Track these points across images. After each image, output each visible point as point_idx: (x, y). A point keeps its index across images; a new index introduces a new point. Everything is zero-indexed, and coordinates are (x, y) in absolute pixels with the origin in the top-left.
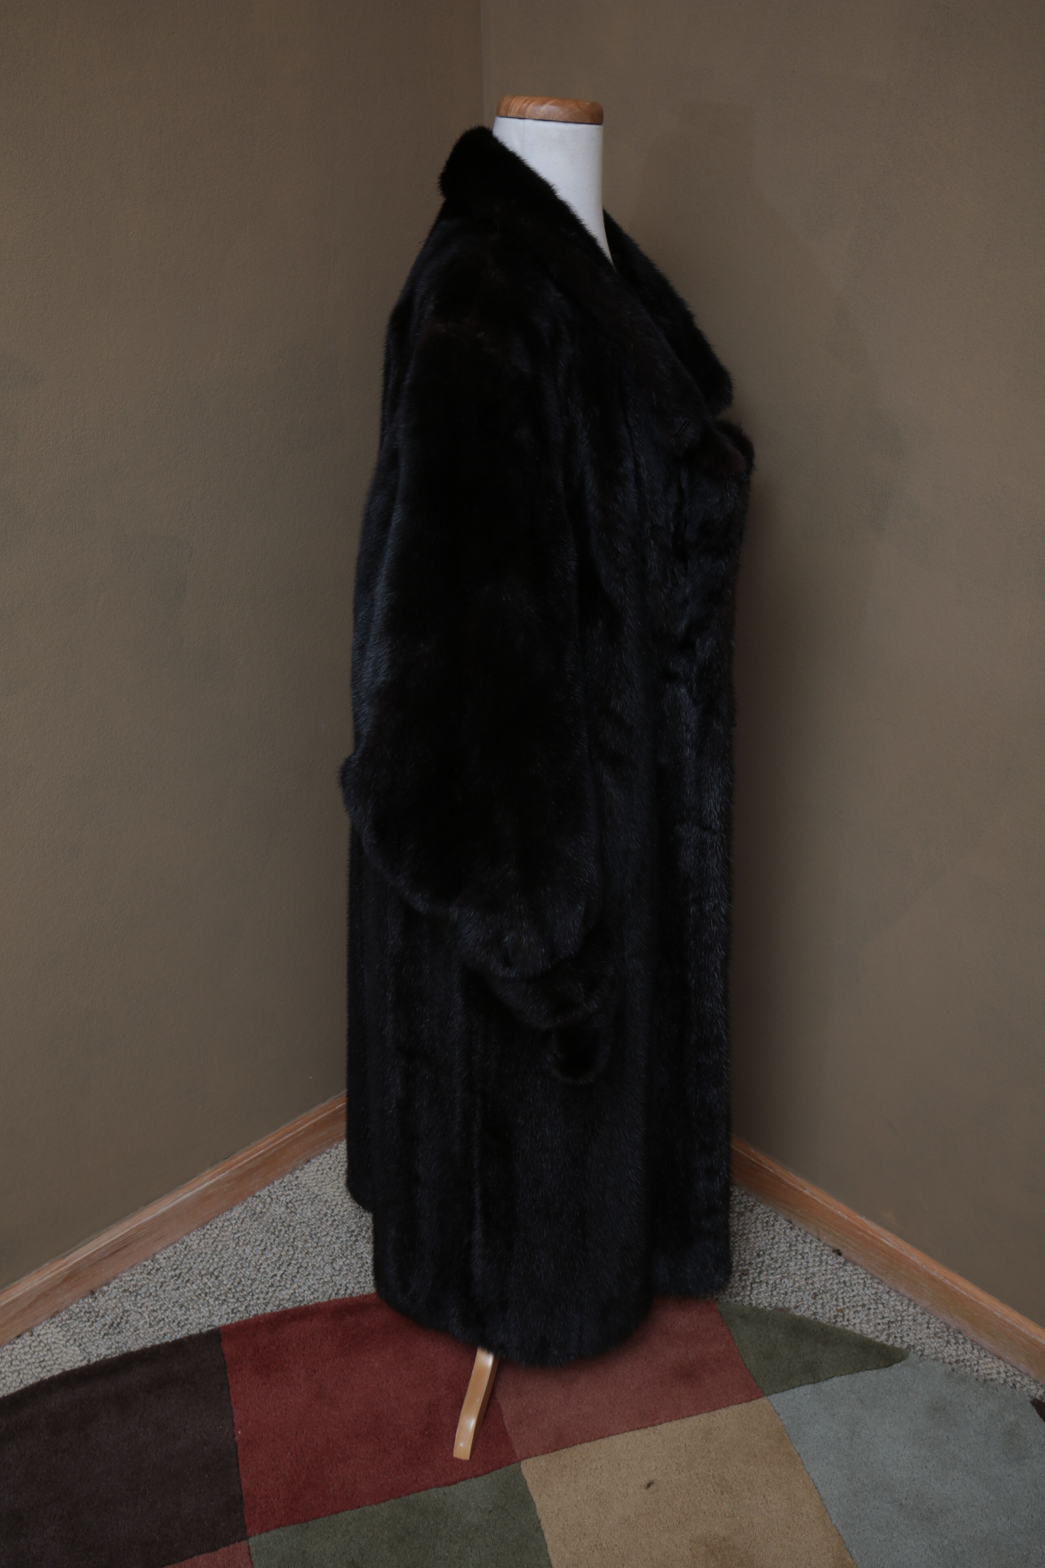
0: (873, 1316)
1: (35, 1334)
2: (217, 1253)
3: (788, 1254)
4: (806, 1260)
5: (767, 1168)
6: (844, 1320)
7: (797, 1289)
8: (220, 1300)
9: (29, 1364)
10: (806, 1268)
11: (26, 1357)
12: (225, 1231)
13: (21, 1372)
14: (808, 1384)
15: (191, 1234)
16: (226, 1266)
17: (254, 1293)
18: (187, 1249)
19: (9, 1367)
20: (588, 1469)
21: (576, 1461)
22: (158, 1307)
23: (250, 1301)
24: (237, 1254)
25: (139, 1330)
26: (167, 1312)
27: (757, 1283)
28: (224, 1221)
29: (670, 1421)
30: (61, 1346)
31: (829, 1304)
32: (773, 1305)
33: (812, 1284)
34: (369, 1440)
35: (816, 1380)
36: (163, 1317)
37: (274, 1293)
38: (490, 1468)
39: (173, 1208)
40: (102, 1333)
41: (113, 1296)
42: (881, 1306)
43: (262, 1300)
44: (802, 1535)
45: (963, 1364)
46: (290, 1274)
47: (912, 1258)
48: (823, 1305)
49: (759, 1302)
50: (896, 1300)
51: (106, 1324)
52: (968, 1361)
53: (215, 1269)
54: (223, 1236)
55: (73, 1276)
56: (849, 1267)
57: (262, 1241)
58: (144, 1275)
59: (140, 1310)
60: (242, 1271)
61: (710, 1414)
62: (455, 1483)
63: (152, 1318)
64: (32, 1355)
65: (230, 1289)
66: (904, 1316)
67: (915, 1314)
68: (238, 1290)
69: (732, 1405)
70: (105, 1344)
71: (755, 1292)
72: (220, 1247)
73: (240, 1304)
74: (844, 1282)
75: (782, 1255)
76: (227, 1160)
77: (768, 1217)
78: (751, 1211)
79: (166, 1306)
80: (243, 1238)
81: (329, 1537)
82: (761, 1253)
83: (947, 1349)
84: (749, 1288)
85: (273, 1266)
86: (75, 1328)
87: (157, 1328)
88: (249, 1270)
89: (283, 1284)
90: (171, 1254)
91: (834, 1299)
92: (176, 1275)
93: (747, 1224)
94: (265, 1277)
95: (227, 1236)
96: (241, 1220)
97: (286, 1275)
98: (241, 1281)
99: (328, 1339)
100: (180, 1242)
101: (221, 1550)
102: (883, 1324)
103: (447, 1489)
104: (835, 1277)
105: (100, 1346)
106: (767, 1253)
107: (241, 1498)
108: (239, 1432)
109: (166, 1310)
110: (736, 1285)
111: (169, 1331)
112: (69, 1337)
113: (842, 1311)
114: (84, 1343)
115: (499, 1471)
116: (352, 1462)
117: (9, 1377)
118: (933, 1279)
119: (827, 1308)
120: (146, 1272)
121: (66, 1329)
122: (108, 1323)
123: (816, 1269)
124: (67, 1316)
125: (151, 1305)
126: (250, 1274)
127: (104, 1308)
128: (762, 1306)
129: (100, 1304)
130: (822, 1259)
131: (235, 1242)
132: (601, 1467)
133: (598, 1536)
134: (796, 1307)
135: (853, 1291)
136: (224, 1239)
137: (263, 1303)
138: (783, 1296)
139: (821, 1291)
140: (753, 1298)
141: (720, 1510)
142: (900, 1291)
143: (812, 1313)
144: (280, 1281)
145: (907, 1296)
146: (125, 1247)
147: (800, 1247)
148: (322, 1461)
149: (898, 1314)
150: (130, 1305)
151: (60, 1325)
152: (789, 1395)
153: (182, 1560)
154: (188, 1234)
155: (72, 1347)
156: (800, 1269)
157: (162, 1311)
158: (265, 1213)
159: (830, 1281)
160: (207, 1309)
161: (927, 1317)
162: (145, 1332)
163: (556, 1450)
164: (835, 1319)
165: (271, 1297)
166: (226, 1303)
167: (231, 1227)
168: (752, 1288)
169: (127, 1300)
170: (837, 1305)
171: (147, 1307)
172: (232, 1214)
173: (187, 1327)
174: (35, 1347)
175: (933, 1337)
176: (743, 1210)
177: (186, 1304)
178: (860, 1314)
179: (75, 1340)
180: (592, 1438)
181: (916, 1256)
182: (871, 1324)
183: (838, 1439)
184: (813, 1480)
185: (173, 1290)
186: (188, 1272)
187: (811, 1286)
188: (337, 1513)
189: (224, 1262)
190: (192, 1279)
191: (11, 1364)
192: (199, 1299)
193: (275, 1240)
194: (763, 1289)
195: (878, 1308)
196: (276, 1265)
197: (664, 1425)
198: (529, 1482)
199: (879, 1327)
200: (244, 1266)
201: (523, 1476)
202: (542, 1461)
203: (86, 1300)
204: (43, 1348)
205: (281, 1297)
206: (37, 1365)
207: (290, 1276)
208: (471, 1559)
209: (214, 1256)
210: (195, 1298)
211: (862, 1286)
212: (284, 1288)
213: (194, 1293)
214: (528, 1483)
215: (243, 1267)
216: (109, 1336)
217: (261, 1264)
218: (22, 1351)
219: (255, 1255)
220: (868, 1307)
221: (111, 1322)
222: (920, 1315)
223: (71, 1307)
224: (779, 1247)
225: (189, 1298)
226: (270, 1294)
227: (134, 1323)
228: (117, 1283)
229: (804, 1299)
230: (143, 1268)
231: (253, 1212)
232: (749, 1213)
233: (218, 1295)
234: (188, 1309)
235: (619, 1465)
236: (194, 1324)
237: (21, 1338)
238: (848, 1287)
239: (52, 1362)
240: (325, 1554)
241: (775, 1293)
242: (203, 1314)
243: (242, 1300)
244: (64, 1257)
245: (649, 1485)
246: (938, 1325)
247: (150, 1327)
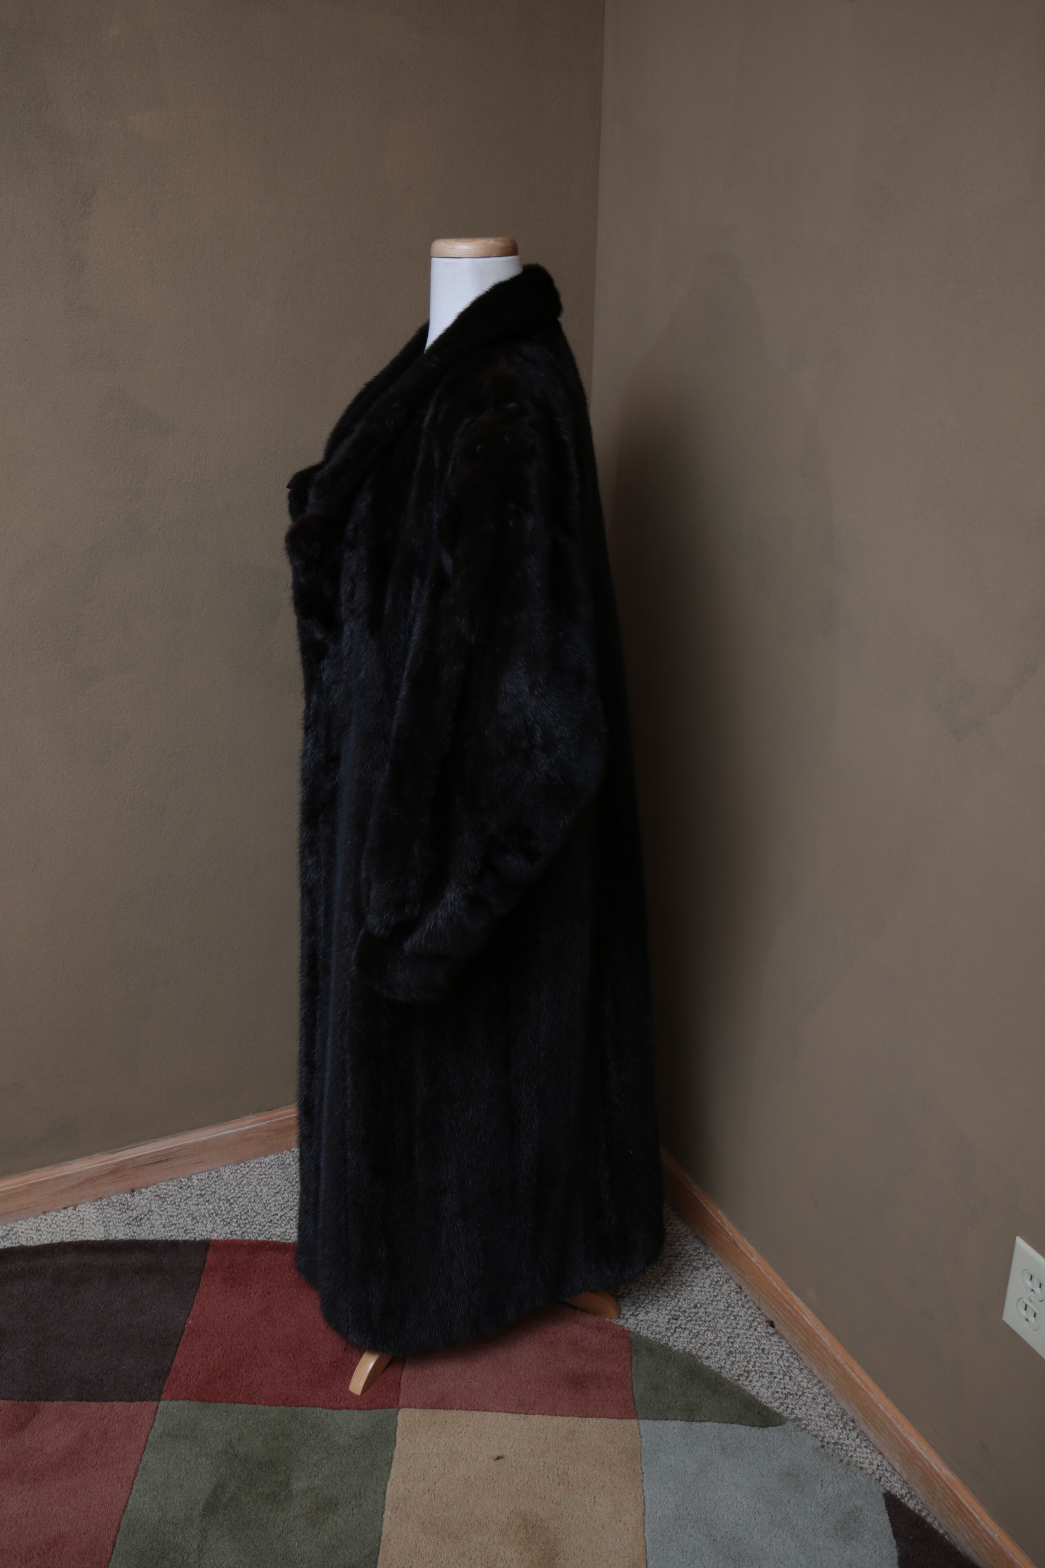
0: (775, 1385)
1: (77, 1209)
2: (241, 1186)
3: (723, 1312)
4: (736, 1321)
5: (728, 1231)
6: (746, 1380)
7: (715, 1343)
8: (225, 1221)
9: (63, 1230)
10: (733, 1328)
11: (63, 1224)
12: (254, 1171)
13: (55, 1234)
14: (681, 1420)
15: (227, 1167)
16: (242, 1198)
17: (254, 1224)
18: (218, 1177)
19: (48, 1228)
20: (453, 1431)
21: (446, 1422)
22: (176, 1214)
23: (248, 1228)
24: (255, 1191)
25: (154, 1227)
26: (181, 1220)
27: (682, 1328)
28: (256, 1163)
29: (543, 1414)
30: (92, 1224)
31: (739, 1363)
32: (687, 1350)
33: (732, 1343)
34: (287, 1356)
35: (691, 1419)
36: (176, 1222)
37: (270, 1228)
38: (373, 1406)
39: (213, 1139)
40: (126, 1222)
41: (146, 1197)
42: (788, 1378)
43: (257, 1230)
44: (612, 1537)
45: (840, 1447)
46: (288, 1216)
47: (824, 1339)
48: (733, 1363)
49: (675, 1344)
50: (805, 1377)
51: (132, 1217)
52: (846, 1446)
53: (233, 1197)
54: (251, 1175)
55: (118, 1171)
56: (775, 1339)
57: (279, 1186)
58: (176, 1188)
59: (161, 1213)
60: (253, 1205)
61: (580, 1419)
62: (339, 1409)
63: (167, 1221)
64: (68, 1224)
65: (237, 1216)
66: (806, 1393)
67: (817, 1394)
68: (243, 1218)
69: (605, 1417)
70: (124, 1231)
71: (676, 1335)
72: (245, 1182)
73: (239, 1229)
74: (763, 1350)
75: (717, 1312)
76: (270, 1111)
77: (720, 1277)
78: (707, 1269)
79: (182, 1215)
80: (266, 1180)
81: (221, 1418)
82: (699, 1305)
83: (831, 1431)
84: (672, 1331)
85: (279, 1207)
86: (108, 1213)
87: (168, 1230)
88: (259, 1205)
89: (279, 1223)
90: (204, 1178)
91: (746, 1361)
92: (201, 1195)
93: (698, 1278)
94: (267, 1214)
95: (254, 1175)
96: (270, 1166)
97: (285, 1217)
98: (248, 1212)
99: (291, 1272)
100: (216, 1170)
101: (135, 1403)
102: (782, 1393)
103: (330, 1412)
104: (757, 1343)
105: (120, 1231)
106: (704, 1306)
107: (169, 1369)
108: (190, 1322)
109: (180, 1218)
110: (662, 1325)
111: (176, 1234)
112: (100, 1219)
113: (748, 1372)
114: (109, 1226)
115: (379, 1410)
116: (266, 1369)
117: (44, 1235)
118: (836, 1362)
119: (736, 1366)
120: (179, 1186)
121: (100, 1212)
122: (134, 1216)
123: (742, 1332)
124: (106, 1203)
125: (171, 1212)
126: (258, 1209)
127: (136, 1204)
128: (676, 1348)
129: (134, 1201)
130: (752, 1325)
131: (258, 1181)
132: (465, 1433)
133: (435, 1483)
134: (708, 1358)
135: (768, 1358)
136: (250, 1177)
137: (258, 1233)
138: (700, 1345)
139: (738, 1351)
140: (671, 1340)
141: (550, 1496)
142: (814, 1371)
143: (720, 1366)
144: (278, 1220)
145: (818, 1377)
146: (167, 1160)
147: (737, 1310)
148: (243, 1361)
149: (801, 1389)
150: (155, 1207)
151: (98, 1208)
152: (659, 1424)
153: (106, 1401)
154: (225, 1166)
155: (99, 1227)
156: (727, 1328)
157: (177, 1218)
158: (292, 1165)
159: (750, 1346)
160: (212, 1226)
161: (827, 1400)
162: (158, 1230)
163: (435, 1408)
164: (738, 1377)
165: (266, 1231)
166: (228, 1225)
167: (259, 1169)
168: (675, 1331)
169: (155, 1203)
170: (746, 1366)
171: (168, 1212)
172: (265, 1160)
173: (190, 1235)
174: (72, 1219)
175: (824, 1418)
176: (700, 1266)
177: (198, 1218)
178: (765, 1379)
179: (104, 1221)
180: (469, 1408)
181: (827, 1339)
182: (770, 1390)
183: (686, 1471)
184: (644, 1498)
185: (193, 1205)
186: (211, 1195)
187: (730, 1345)
188: (235, 1403)
189: (242, 1194)
190: (211, 1200)
191: (50, 1226)
192: (210, 1217)
193: (289, 1188)
194: (685, 1335)
195: (784, 1378)
196: (281, 1207)
197: (536, 1416)
198: (400, 1425)
199: (776, 1395)
200: (256, 1201)
201: (396, 1420)
202: (418, 1413)
203: (126, 1195)
204: (78, 1221)
205: (274, 1233)
206: (68, 1232)
207: (288, 1218)
208: (323, 1469)
209: (237, 1188)
210: (207, 1215)
211: (778, 1357)
212: (279, 1226)
213: (208, 1211)
214: (398, 1427)
215: (255, 1202)
216: (130, 1226)
217: (270, 1203)
218: (62, 1219)
219: (268, 1195)
220: (775, 1375)
221: (136, 1215)
222: (821, 1396)
223: (112, 1197)
224: (717, 1305)
225: (203, 1214)
226: (266, 1228)
227: (153, 1221)
228: (154, 1188)
229: (719, 1353)
230: (178, 1182)
231: (283, 1162)
232: (704, 1270)
233: (226, 1218)
234: (198, 1222)
235: (481, 1435)
236: (197, 1234)
237: (66, 1209)
238: (764, 1354)
239: (80, 1233)
240: (212, 1430)
241: (693, 1341)
242: (207, 1229)
243: (242, 1226)
244: (113, 1153)
245: (498, 1458)
246: (835, 1409)
247: (163, 1228)
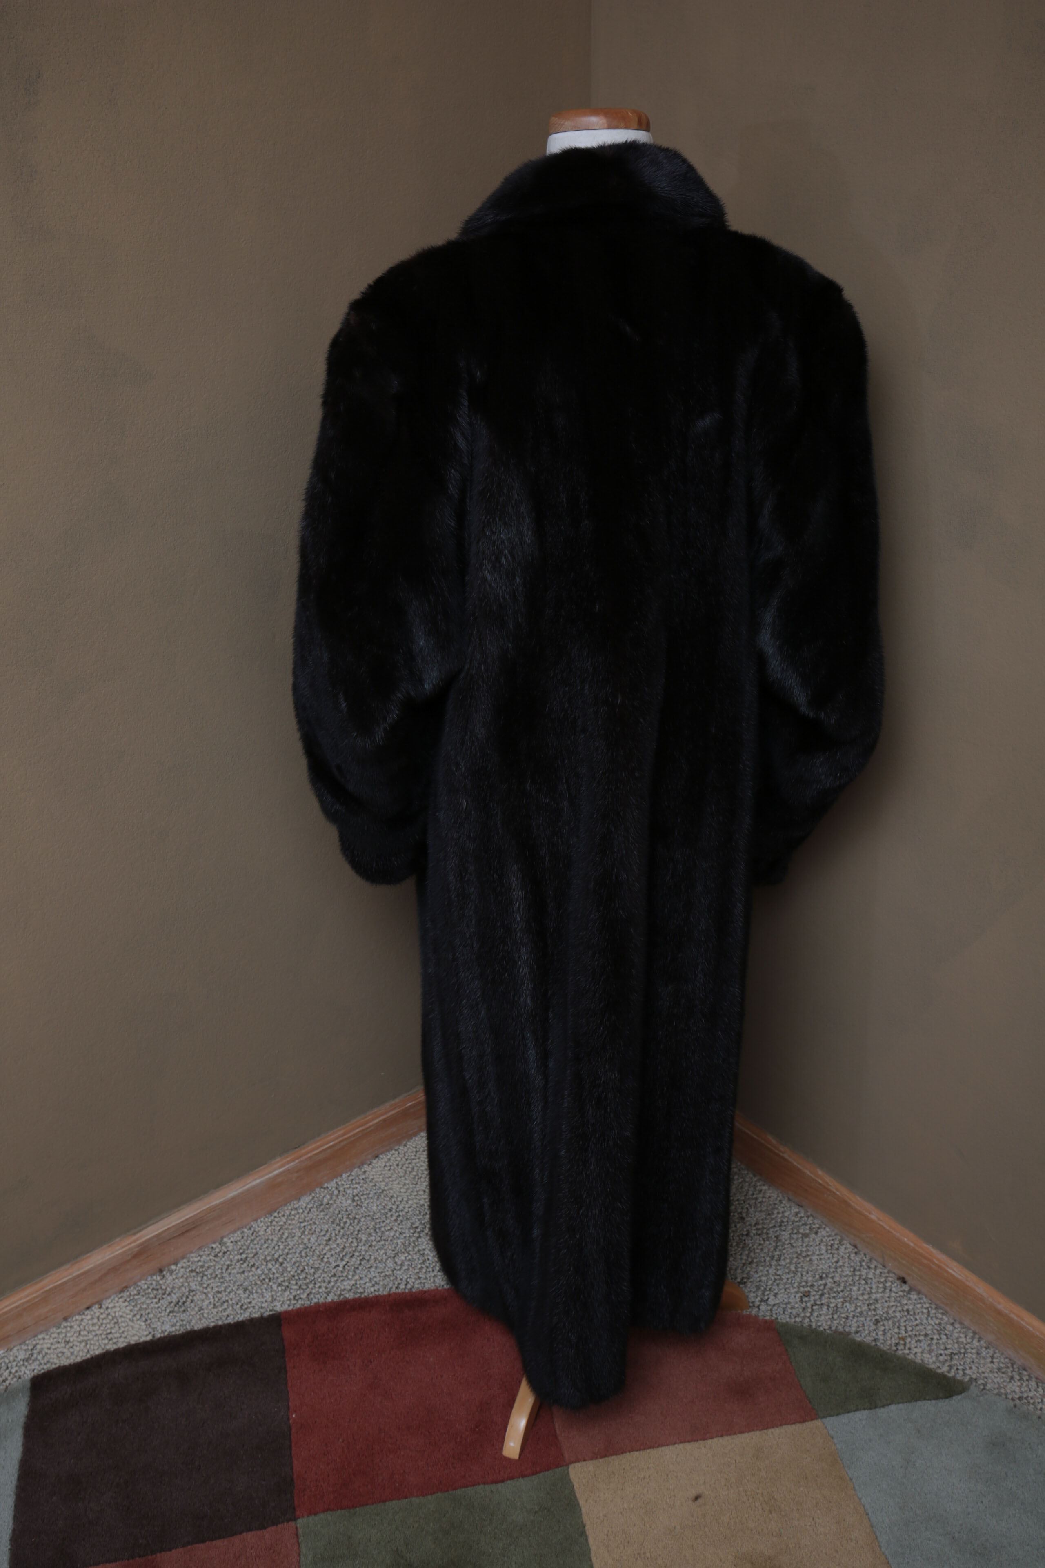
0: (935, 1347)
1: (104, 1307)
2: (283, 1240)
3: (851, 1278)
4: (869, 1286)
5: (834, 1190)
6: (905, 1348)
7: (858, 1314)
8: (283, 1286)
9: (96, 1335)
10: (869, 1294)
11: (94, 1328)
12: (292, 1220)
13: (89, 1342)
14: (864, 1409)
15: (259, 1220)
16: (291, 1254)
17: (317, 1282)
18: (254, 1235)
19: (77, 1337)
20: (636, 1478)
21: (624, 1469)
22: (223, 1289)
23: (312, 1289)
24: (302, 1242)
25: (203, 1309)
26: (231, 1294)
27: (818, 1305)
28: (292, 1210)
29: (722, 1436)
30: (128, 1320)
31: (890, 1331)
32: (833, 1328)
33: (874, 1310)
34: (420, 1432)
35: (873, 1405)
36: (227, 1298)
37: (336, 1283)
38: (538, 1469)
39: (242, 1193)
40: (168, 1311)
41: (180, 1275)
42: (945, 1337)
43: (324, 1289)
44: (850, 1560)
45: (1026, 1401)
46: (352, 1265)
47: (978, 1290)
48: (884, 1331)
49: (819, 1324)
50: (960, 1332)
51: (172, 1302)
52: (1031, 1398)
53: (280, 1256)
54: (290, 1224)
55: (142, 1253)
56: (914, 1296)
57: (327, 1231)
58: (211, 1257)
59: (205, 1291)
60: (306, 1260)
61: (762, 1432)
62: (503, 1481)
63: (216, 1299)
64: (100, 1327)
65: (294, 1276)
66: (967, 1349)
67: (979, 1348)
68: (301, 1277)
69: (786, 1424)
70: (170, 1321)
71: (815, 1314)
72: (286, 1234)
73: (302, 1291)
74: (908, 1311)
75: (846, 1279)
76: (297, 1150)
77: (833, 1240)
78: (816, 1233)
79: (230, 1288)
80: (309, 1227)
81: (375, 1524)
82: (824, 1276)
83: (1010, 1385)
84: (810, 1310)
85: (337, 1256)
86: (143, 1303)
87: (220, 1309)
88: (313, 1259)
89: (345, 1274)
90: (238, 1239)
91: (896, 1327)
92: (242, 1259)
93: (811, 1246)
94: (328, 1267)
95: (293, 1224)
96: (308, 1210)
97: (348, 1266)
98: (305, 1269)
99: (385, 1331)
100: (248, 1227)
101: (269, 1529)
102: (946, 1355)
103: (494, 1487)
104: (899, 1305)
105: (165, 1323)
106: (830, 1276)
107: (292, 1480)
108: (294, 1416)
109: (230, 1292)
110: (796, 1306)
111: (232, 1312)
112: (135, 1312)
113: (903, 1339)
114: (150, 1319)
115: (546, 1473)
116: (402, 1453)
117: (77, 1346)
118: (999, 1313)
119: (889, 1335)
120: (213, 1254)
121: (133, 1304)
122: (174, 1301)
123: (879, 1296)
124: (135, 1292)
125: (217, 1287)
126: (314, 1263)
127: (171, 1286)
128: (821, 1329)
129: (167, 1282)
130: (886, 1286)
131: (301, 1231)
132: (649, 1477)
133: (642, 1544)
134: (857, 1332)
135: (916, 1319)
136: (291, 1227)
137: (325, 1292)
138: (843, 1320)
139: (883, 1318)
140: (813, 1320)
141: (767, 1529)
142: (965, 1323)
143: (873, 1339)
144: (342, 1272)
145: (972, 1328)
146: (194, 1228)
147: (864, 1272)
148: (372, 1449)
149: (962, 1346)
150: (196, 1285)
151: (128, 1300)
152: (844, 1418)
153: (232, 1535)
154: (256, 1220)
155: (139, 1322)
156: (863, 1294)
157: (227, 1293)
158: (331, 1204)
159: (893, 1309)
160: (270, 1294)
161: (991, 1351)
162: (209, 1313)
163: (605, 1456)
164: (896, 1346)
165: (333, 1287)
166: (288, 1290)
167: (297, 1216)
168: (812, 1310)
169: (194, 1280)
170: (899, 1333)
171: (212, 1288)
172: (300, 1204)
173: (249, 1310)
174: (103, 1319)
175: (997, 1372)
176: (808, 1231)
177: (250, 1288)
178: (922, 1343)
179: (142, 1315)
180: (642, 1447)
181: (982, 1288)
182: (933, 1354)
183: (892, 1467)
184: (864, 1506)
185: (238, 1273)
186: (253, 1257)
187: (873, 1312)
188: (384, 1501)
189: (289, 1249)
190: (257, 1264)
191: (80, 1334)
192: (263, 1284)
193: (339, 1231)
194: (824, 1312)
195: (941, 1338)
196: (339, 1255)
197: (715, 1440)
198: (576, 1486)
199: (941, 1358)
200: (309, 1254)
201: (570, 1480)
202: (590, 1466)
203: (155, 1277)
204: (111, 1321)
205: (343, 1288)
206: (104, 1336)
207: (353, 1268)
208: (514, 1557)
209: (280, 1243)
210: (259, 1282)
211: (926, 1316)
212: (346, 1279)
213: (259, 1277)
214: (575, 1487)
215: (307, 1256)
216: (175, 1314)
217: (325, 1254)
218: (90, 1322)
219: (320, 1245)
220: (931, 1336)
221: (177, 1300)
222: (984, 1349)
223: (139, 1284)
224: (842, 1271)
225: (253, 1283)
226: (332, 1284)
227: (199, 1302)
228: (185, 1263)
229: (866, 1325)
230: (210, 1250)
231: (320, 1203)
232: (814, 1235)
233: (282, 1281)
234: (252, 1293)
235: (667, 1475)
236: (257, 1307)
237: (90, 1309)
238: (911, 1315)
239: (117, 1335)
240: (370, 1540)
241: (835, 1316)
242: (265, 1299)
243: (304, 1287)
244: (134, 1234)
245: (697, 1498)
246: (1002, 1360)
247: (214, 1308)
